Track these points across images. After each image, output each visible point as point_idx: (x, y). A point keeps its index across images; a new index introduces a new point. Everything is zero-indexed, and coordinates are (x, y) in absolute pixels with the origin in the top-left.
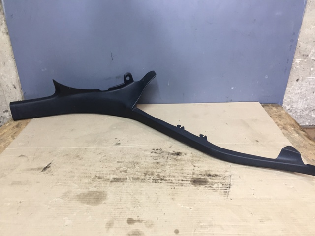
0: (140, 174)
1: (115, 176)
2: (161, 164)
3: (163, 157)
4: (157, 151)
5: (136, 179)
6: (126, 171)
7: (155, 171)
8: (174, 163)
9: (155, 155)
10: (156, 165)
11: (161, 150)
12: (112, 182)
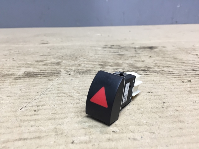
0: (91, 66)
1: (31, 70)
2: (129, 55)
3: (127, 50)
4: (113, 47)
5: (83, 72)
6: (58, 63)
7: (121, 62)
8: (153, 54)
9: (110, 49)
10: (119, 57)
11: (119, 46)
12: (19, 78)
